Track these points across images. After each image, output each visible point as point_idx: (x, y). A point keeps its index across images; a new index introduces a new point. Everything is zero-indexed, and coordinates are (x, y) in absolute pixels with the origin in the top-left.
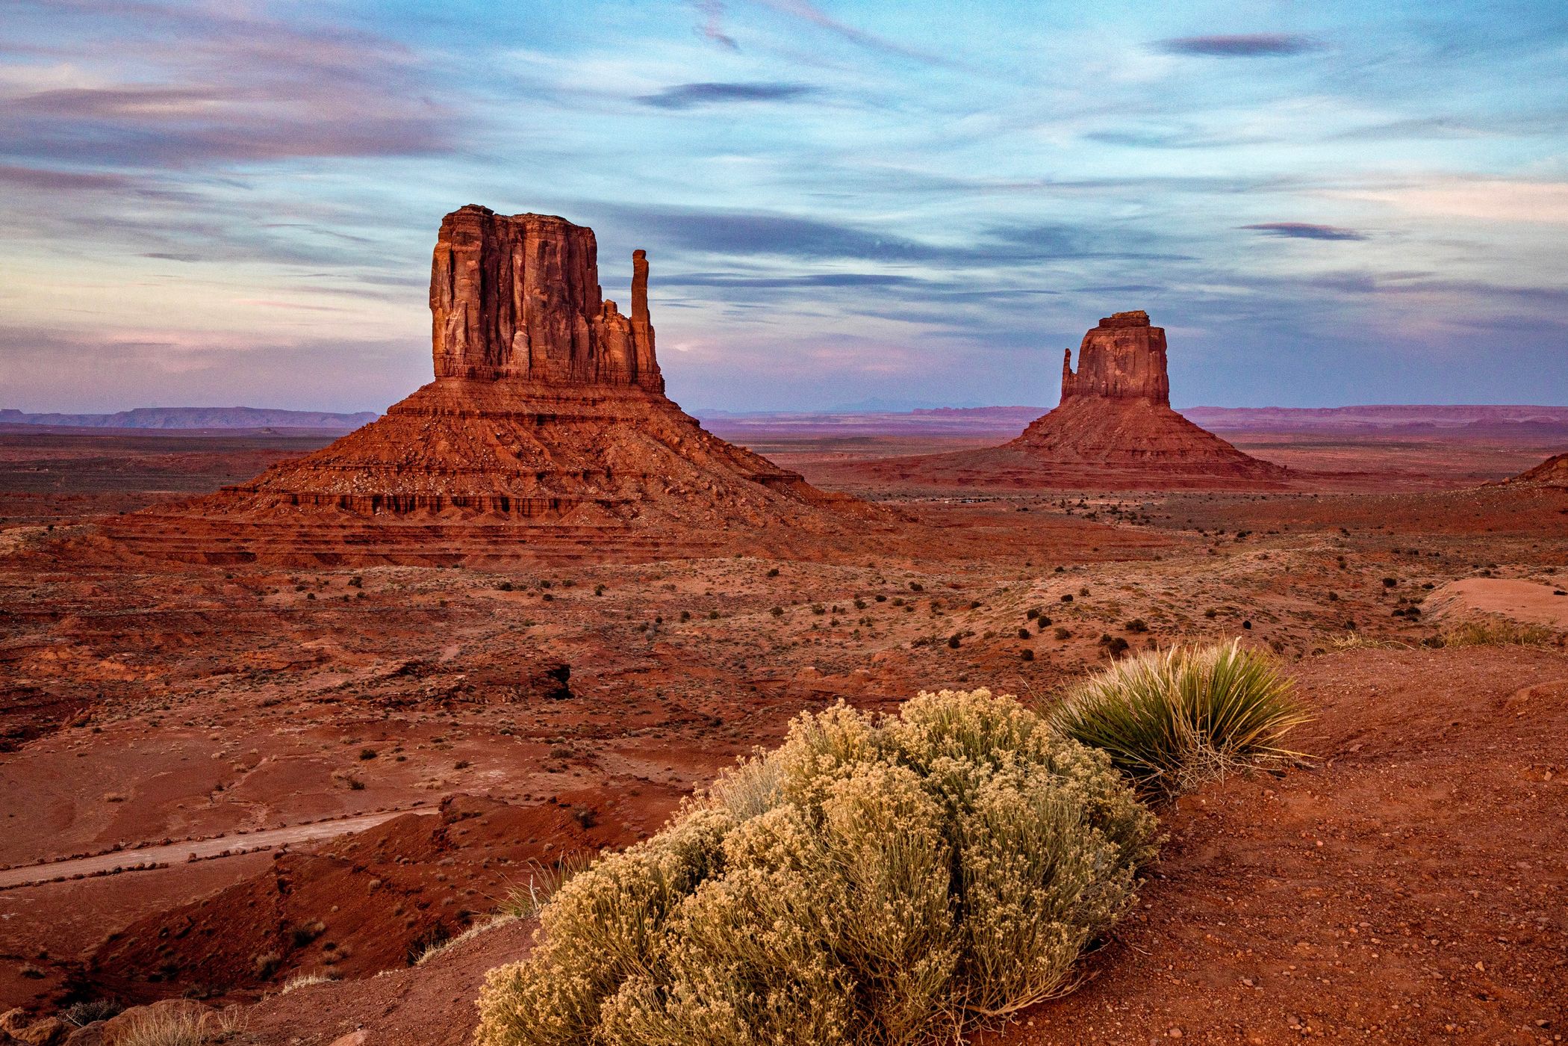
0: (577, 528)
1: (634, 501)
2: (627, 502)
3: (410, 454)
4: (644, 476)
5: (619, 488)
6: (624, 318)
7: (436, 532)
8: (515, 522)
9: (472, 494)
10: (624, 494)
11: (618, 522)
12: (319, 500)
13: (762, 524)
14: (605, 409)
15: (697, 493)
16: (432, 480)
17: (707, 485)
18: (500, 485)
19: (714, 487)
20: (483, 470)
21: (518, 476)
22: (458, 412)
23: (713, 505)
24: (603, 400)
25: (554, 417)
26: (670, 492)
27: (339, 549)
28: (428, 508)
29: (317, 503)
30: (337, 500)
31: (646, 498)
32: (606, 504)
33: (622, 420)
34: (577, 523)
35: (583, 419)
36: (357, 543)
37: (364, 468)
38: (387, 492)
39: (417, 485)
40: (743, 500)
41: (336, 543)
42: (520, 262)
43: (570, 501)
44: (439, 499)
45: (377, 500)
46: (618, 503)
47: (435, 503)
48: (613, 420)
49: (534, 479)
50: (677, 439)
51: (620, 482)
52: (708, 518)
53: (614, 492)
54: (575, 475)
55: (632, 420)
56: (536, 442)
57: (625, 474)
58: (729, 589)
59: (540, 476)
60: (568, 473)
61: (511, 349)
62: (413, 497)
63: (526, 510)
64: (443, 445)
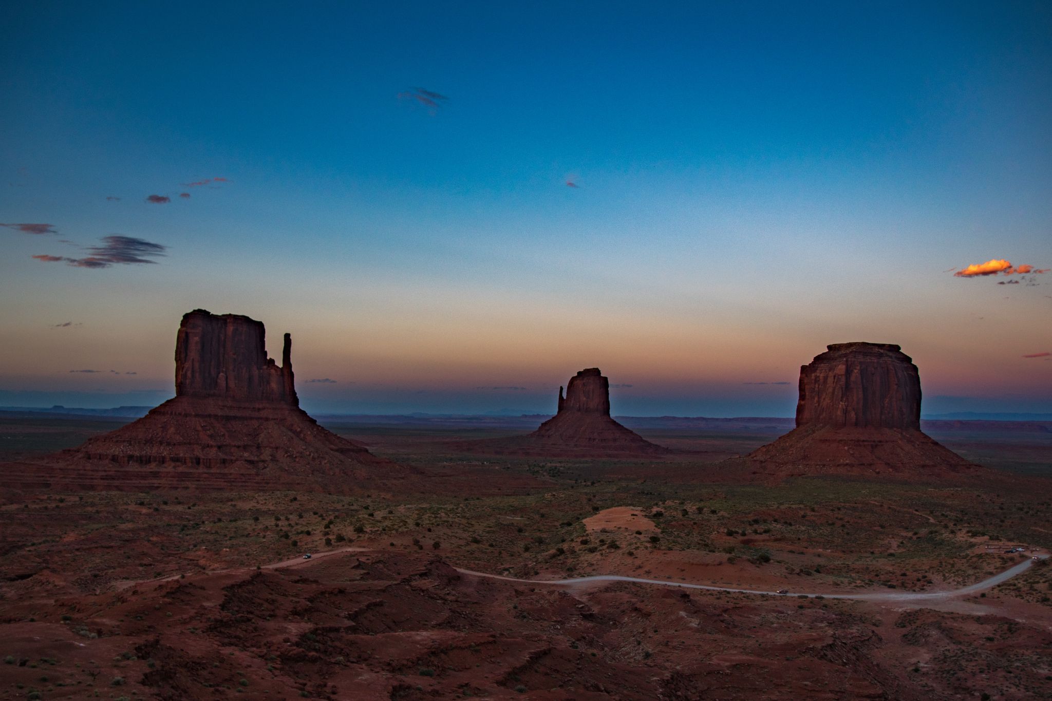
0: (231, 474)
1: (267, 461)
2: (264, 461)
3: (154, 434)
4: (277, 448)
5: (261, 454)
6: (278, 367)
7: (156, 475)
8: (201, 470)
9: (181, 455)
10: (262, 457)
11: (253, 472)
12: (101, 457)
13: (332, 474)
14: (264, 414)
15: (301, 457)
16: (162, 448)
17: (308, 453)
18: (198, 453)
19: (312, 454)
20: (190, 444)
21: (208, 446)
22: (183, 413)
23: (309, 464)
24: (264, 409)
25: (235, 418)
26: (287, 456)
27: (95, 482)
28: (157, 463)
29: (100, 458)
30: (110, 457)
31: (274, 459)
32: (251, 462)
33: (272, 419)
34: (232, 471)
35: (251, 418)
36: (107, 479)
37: (128, 441)
38: (137, 454)
39: (153, 451)
40: (326, 461)
41: (96, 479)
42: (223, 338)
43: (232, 460)
44: (164, 458)
45: (131, 457)
46: (257, 462)
47: (161, 460)
48: (267, 419)
49: (216, 449)
50: (299, 430)
51: (263, 451)
52: (303, 470)
53: (258, 456)
54: (238, 447)
55: (277, 419)
56: (222, 430)
57: (267, 447)
58: (264, 507)
59: (219, 447)
60: (235, 446)
61: (217, 382)
62: (150, 457)
63: (209, 464)
64: (172, 430)
